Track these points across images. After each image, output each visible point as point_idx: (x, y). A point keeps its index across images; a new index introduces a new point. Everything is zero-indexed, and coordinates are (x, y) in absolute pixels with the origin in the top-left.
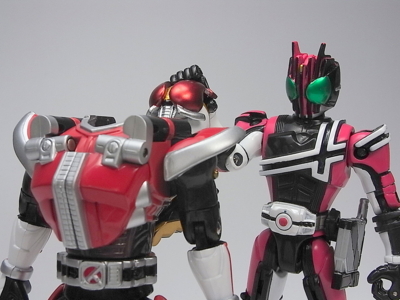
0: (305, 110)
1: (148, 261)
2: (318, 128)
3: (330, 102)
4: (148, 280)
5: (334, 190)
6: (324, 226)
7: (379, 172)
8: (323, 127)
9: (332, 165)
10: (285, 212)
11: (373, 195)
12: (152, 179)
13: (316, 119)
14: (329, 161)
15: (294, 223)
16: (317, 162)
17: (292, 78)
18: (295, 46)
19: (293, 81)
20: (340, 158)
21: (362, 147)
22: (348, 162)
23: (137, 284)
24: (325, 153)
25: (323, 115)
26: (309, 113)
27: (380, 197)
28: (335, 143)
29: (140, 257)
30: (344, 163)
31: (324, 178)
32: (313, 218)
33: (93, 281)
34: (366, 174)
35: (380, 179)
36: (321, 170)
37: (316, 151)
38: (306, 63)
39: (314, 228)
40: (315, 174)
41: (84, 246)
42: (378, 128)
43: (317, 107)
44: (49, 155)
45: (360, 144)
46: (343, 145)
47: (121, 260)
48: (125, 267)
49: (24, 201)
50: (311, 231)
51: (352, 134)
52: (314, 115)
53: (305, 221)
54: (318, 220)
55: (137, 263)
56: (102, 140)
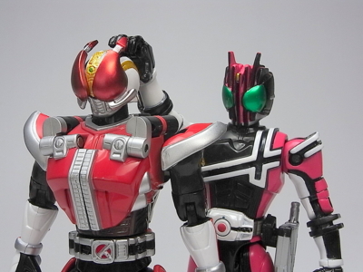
0: (242, 118)
1: (148, 237)
2: (254, 135)
3: (265, 111)
5: (271, 196)
6: (261, 231)
7: (313, 178)
8: (259, 134)
9: (269, 171)
10: (224, 218)
11: (308, 200)
12: (151, 170)
13: (251, 126)
14: (266, 167)
15: (233, 229)
16: (254, 168)
17: (229, 86)
18: (231, 55)
19: (230, 90)
20: (276, 164)
21: (297, 153)
22: (283, 168)
24: (261, 160)
25: (258, 123)
26: (245, 121)
27: (314, 202)
28: (271, 149)
29: (141, 234)
30: (280, 169)
31: (261, 183)
32: (250, 224)
33: (104, 257)
34: (301, 180)
35: (314, 185)
36: (258, 177)
37: (253, 157)
38: (242, 72)
39: (252, 233)
40: (252, 180)
42: (310, 136)
43: (253, 114)
44: (62, 151)
45: (294, 151)
46: (278, 152)
48: (131, 243)
49: (35, 188)
50: (249, 236)
51: (286, 141)
52: (250, 123)
53: (243, 226)
54: (255, 226)
55: (140, 240)
56: (109, 137)
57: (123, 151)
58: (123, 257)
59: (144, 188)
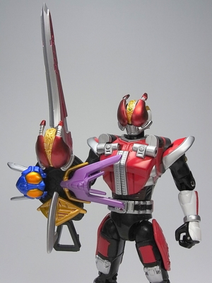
1: (148, 203)
4: (148, 212)
23: (141, 212)
29: (145, 200)
33: (121, 209)
41: (126, 193)
47: (134, 201)
48: (136, 204)
55: (142, 203)
56: (136, 145)
57: (143, 152)
58: (131, 211)
59: (153, 174)
